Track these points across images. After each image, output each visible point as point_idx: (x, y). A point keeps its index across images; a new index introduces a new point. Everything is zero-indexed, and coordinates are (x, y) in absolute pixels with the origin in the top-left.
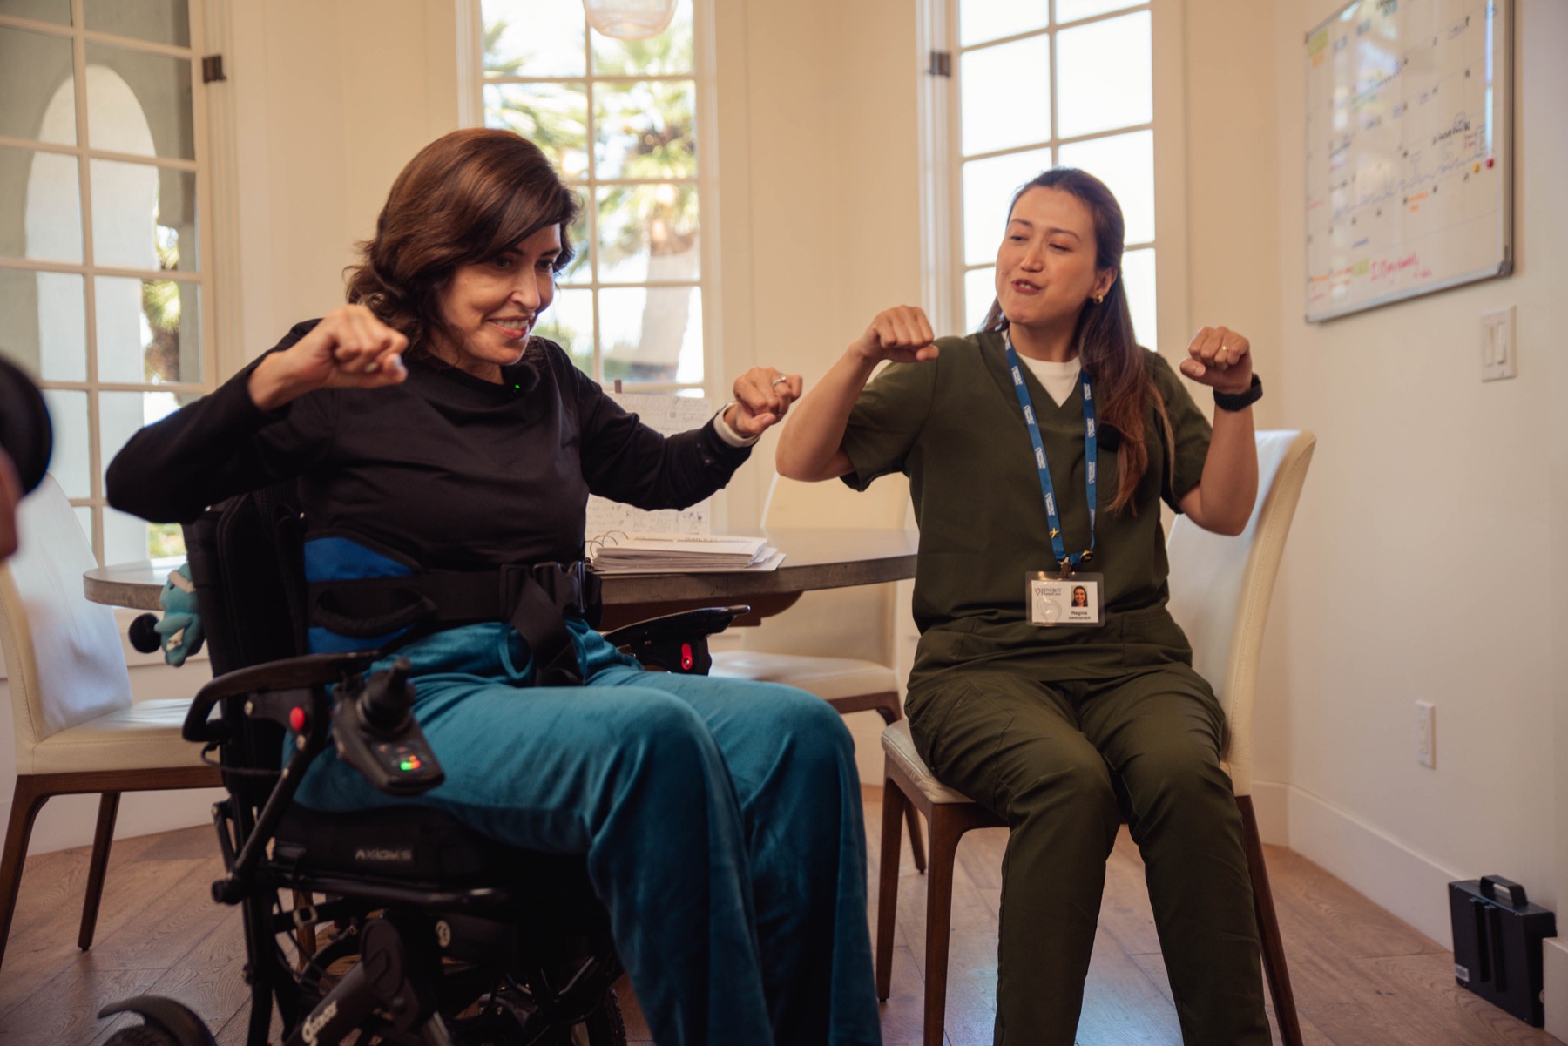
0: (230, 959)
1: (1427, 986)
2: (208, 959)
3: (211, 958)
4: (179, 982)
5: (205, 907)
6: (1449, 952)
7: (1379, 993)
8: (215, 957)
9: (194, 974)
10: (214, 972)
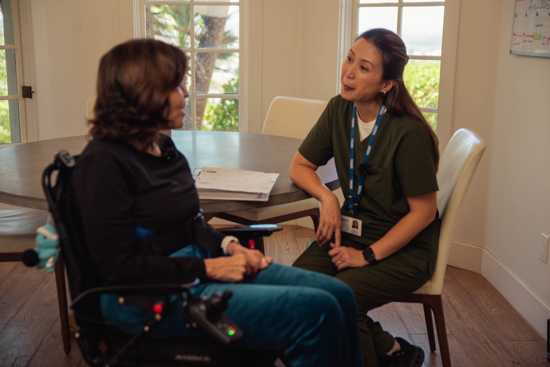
0: (33, 320)
1: (534, 360)
2: (23, 319)
3: (24, 319)
4: (11, 333)
5: (22, 288)
6: (544, 340)
7: (514, 362)
8: (26, 319)
9: (17, 329)
10: (26, 328)
